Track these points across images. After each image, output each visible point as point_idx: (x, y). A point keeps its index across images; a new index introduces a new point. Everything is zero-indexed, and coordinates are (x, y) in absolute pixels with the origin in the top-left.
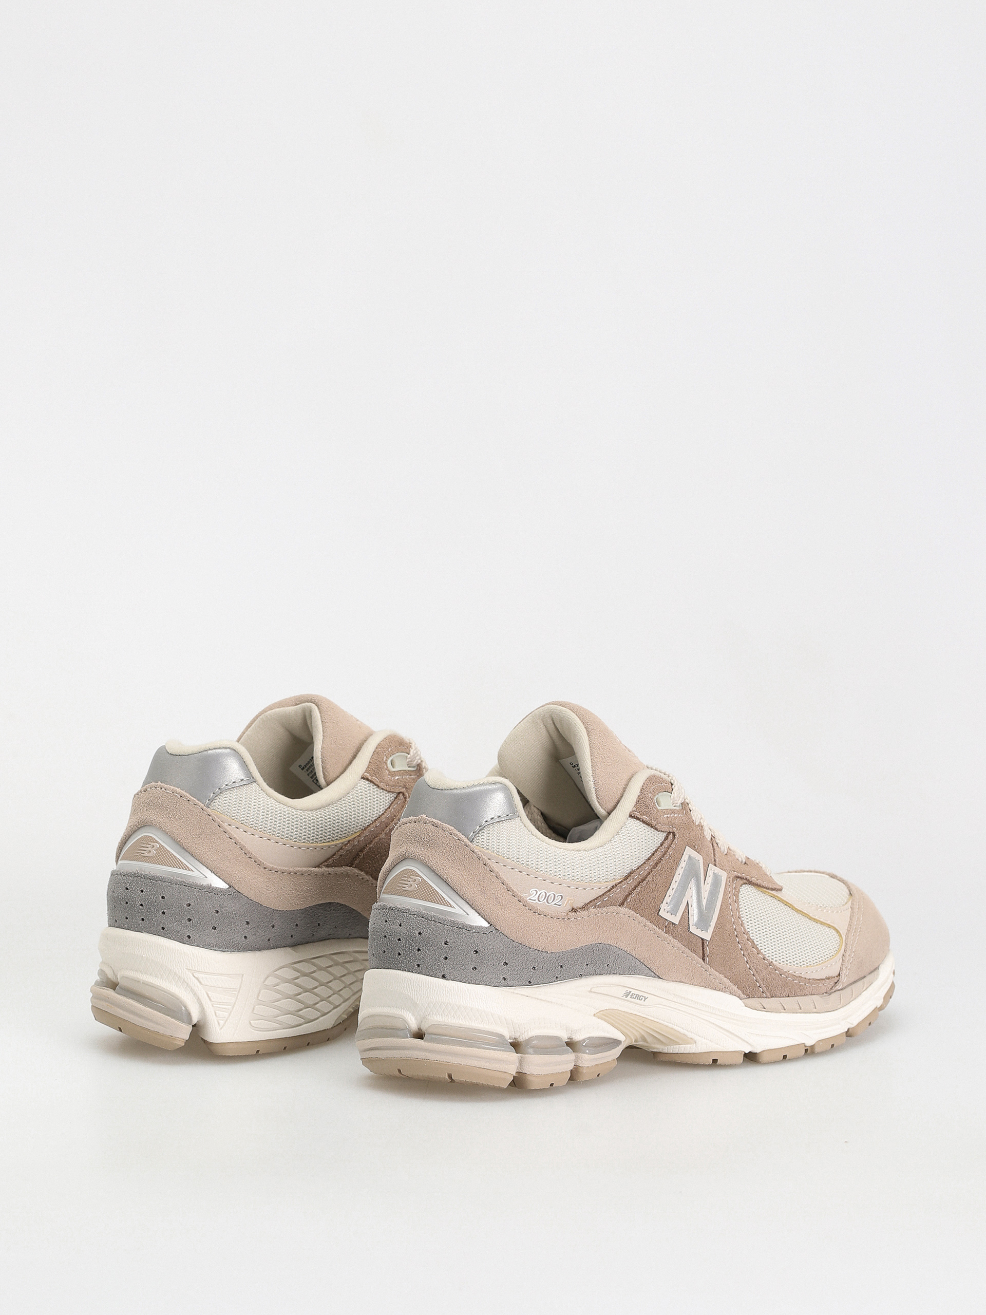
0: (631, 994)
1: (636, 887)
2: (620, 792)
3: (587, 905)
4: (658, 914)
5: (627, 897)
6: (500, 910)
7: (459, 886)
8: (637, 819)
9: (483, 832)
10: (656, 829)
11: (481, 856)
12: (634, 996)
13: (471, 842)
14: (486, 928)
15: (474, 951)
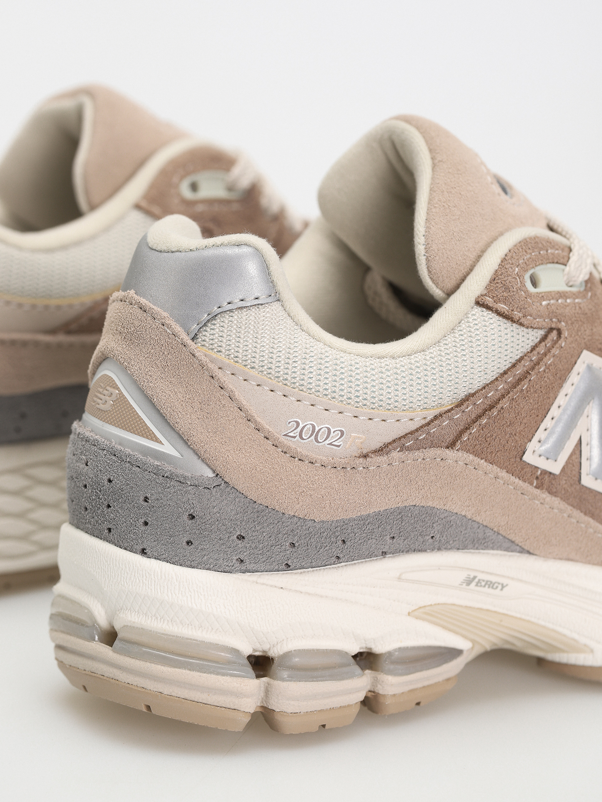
0: (476, 580)
1: (479, 417)
2: (469, 263)
3: (387, 445)
4: (521, 459)
5: (461, 433)
6: (232, 452)
7: (169, 409)
8: (488, 308)
9: (214, 324)
10: (521, 324)
11: (205, 364)
12: (483, 584)
13: (193, 339)
14: (209, 479)
15: (189, 515)
